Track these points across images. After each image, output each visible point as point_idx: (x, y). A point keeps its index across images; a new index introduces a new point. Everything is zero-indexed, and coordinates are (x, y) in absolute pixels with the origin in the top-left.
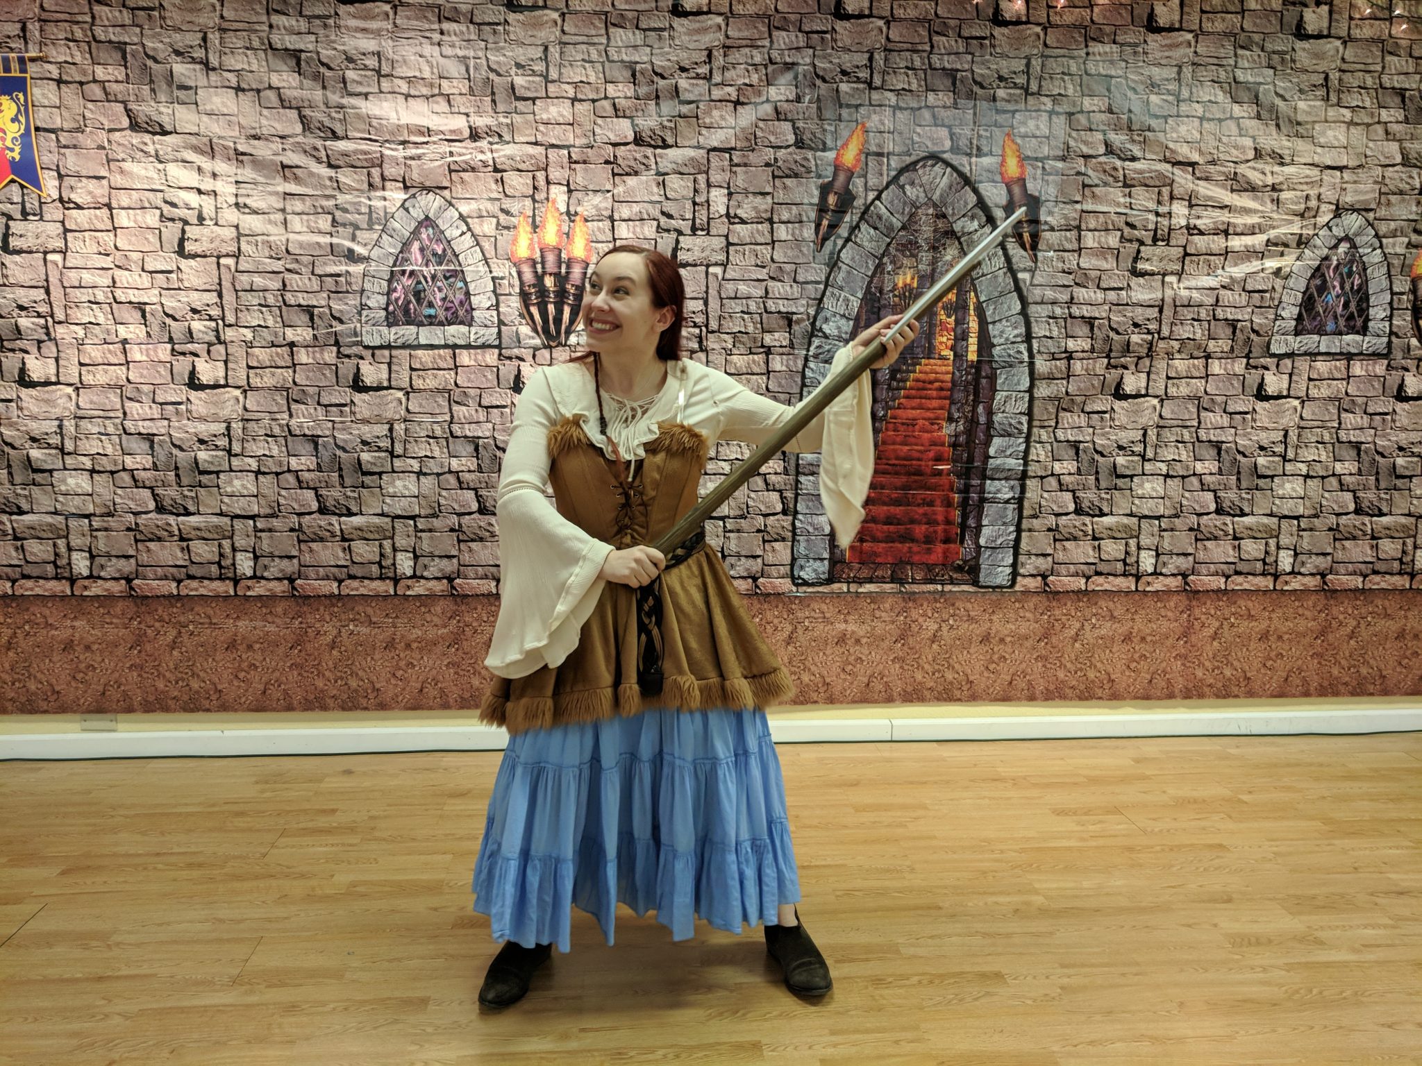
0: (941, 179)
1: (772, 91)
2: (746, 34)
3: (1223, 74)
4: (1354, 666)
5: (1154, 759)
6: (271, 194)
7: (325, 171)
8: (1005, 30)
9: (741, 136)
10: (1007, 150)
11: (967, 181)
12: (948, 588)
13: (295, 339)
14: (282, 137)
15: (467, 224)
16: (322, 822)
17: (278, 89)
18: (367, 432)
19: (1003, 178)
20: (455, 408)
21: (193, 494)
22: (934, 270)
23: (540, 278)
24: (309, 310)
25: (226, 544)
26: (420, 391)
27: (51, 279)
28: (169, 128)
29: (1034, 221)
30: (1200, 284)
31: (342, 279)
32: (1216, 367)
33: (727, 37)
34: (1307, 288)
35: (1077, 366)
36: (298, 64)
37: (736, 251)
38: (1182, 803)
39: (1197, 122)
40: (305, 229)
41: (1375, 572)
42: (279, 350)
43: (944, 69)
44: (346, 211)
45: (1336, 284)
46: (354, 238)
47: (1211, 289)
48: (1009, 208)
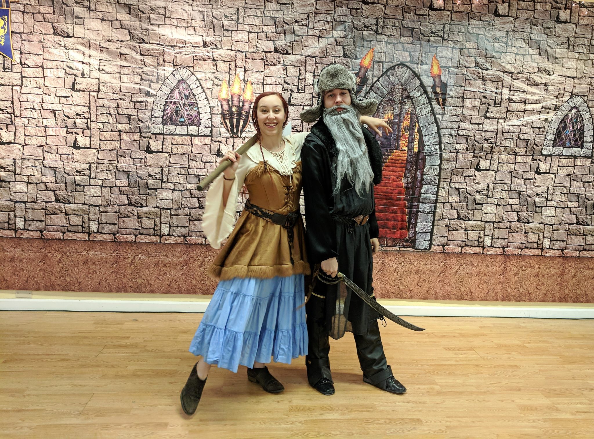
0: (405, 74)
1: (335, 32)
2: (324, 8)
3: (525, 36)
4: (575, 290)
5: (488, 327)
6: (114, 65)
7: (139, 57)
8: (434, 12)
9: (320, 51)
10: (434, 63)
11: (416, 75)
12: (402, 249)
13: (122, 129)
14: (121, 41)
15: (200, 83)
16: (123, 342)
17: (120, 20)
18: (152, 171)
19: (431, 74)
20: (191, 162)
21: (72, 195)
22: (400, 112)
24: (128, 117)
25: (86, 217)
26: (175, 154)
27: (14, 97)
28: (71, 35)
29: (444, 94)
30: (513, 124)
31: (144, 104)
32: (519, 159)
33: (316, 9)
34: (558, 127)
35: (460, 156)
36: (130, 10)
38: (499, 347)
39: (514, 55)
40: (129, 81)
41: (584, 250)
42: (114, 133)
43: (408, 27)
44: (147, 74)
45: (571, 126)
46: (150, 87)
47: (518, 126)
48: (434, 87)
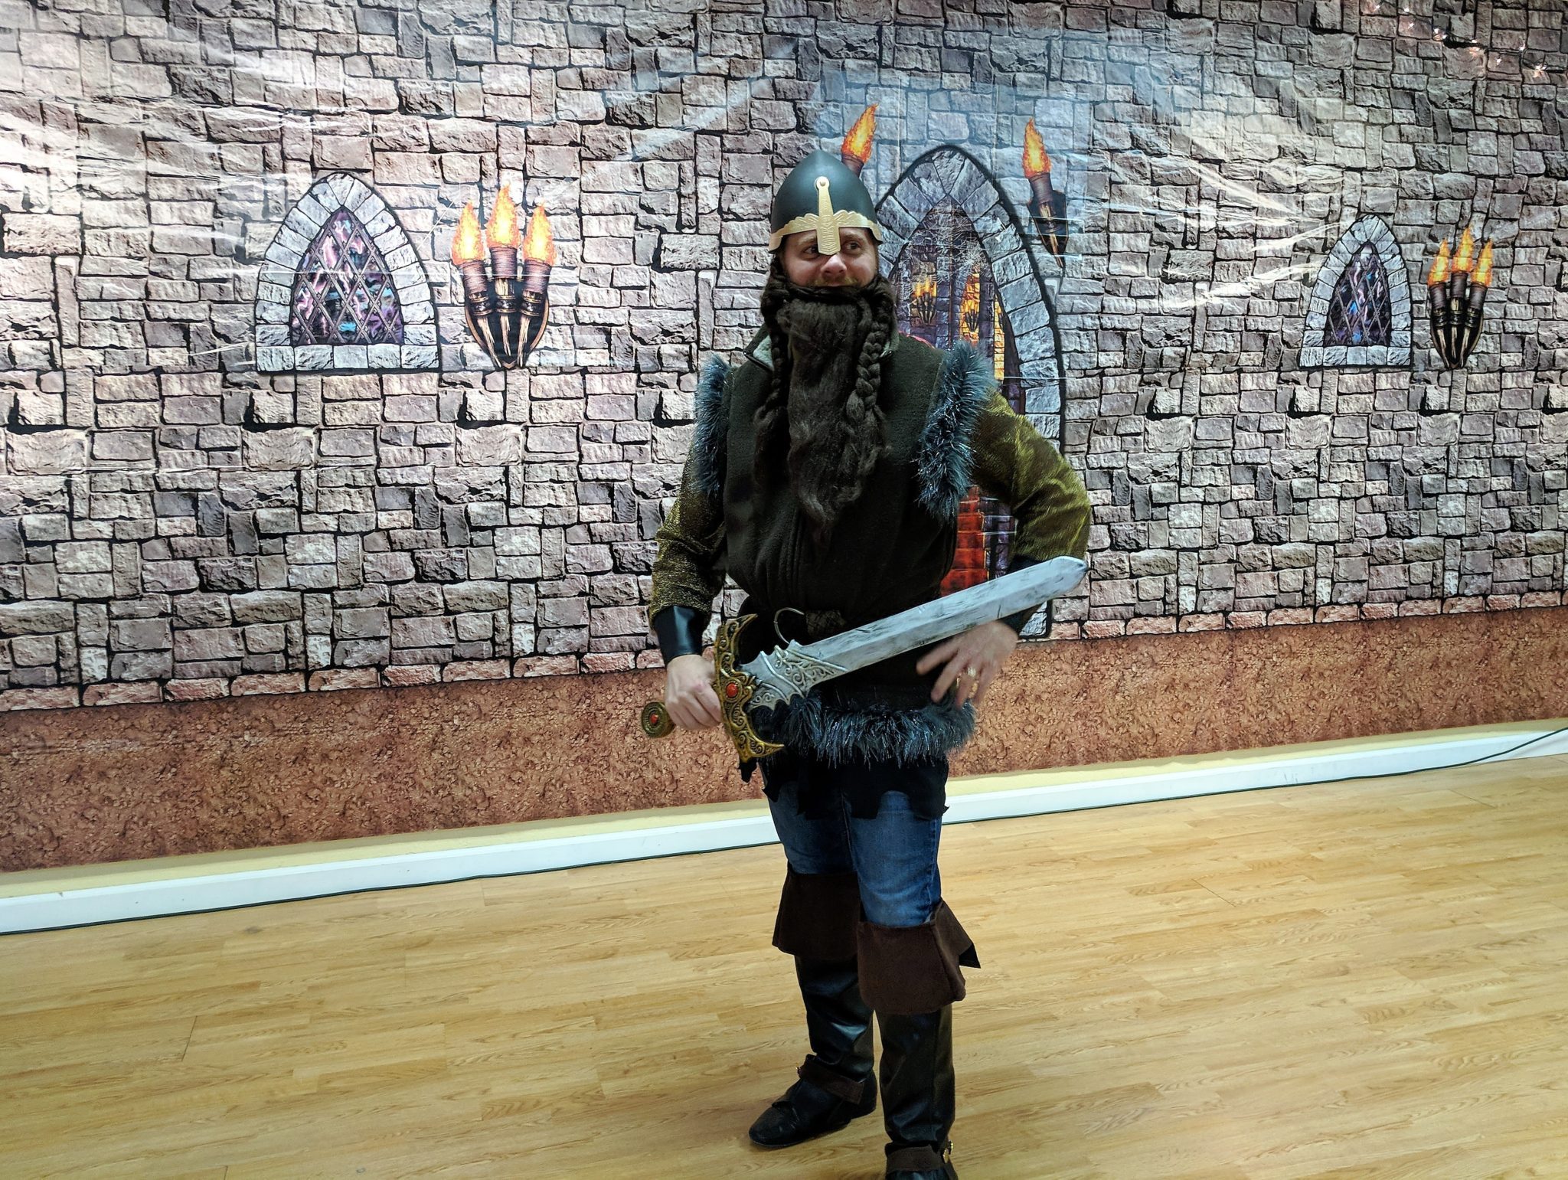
0: (957, 171)
1: (769, 65)
3: (1244, 67)
4: (1393, 700)
6: (128, 173)
7: (204, 146)
8: (1023, 8)
9: (734, 116)
10: (1030, 140)
11: (987, 175)
13: (163, 363)
14: (143, 101)
15: (396, 217)
16: (247, 999)
17: (138, 37)
18: (265, 482)
19: (1026, 172)
20: (383, 448)
21: (18, 573)
22: (954, 277)
23: (490, 285)
24: (183, 326)
25: (67, 637)
26: (336, 427)
29: (1062, 224)
30: (1231, 292)
31: (229, 285)
32: (1248, 382)
34: (1334, 296)
35: (1110, 384)
36: (166, 7)
37: (731, 253)
39: (1221, 116)
40: (176, 220)
41: (1408, 598)
42: (140, 377)
43: (959, 48)
44: (232, 197)
45: (1360, 291)
46: (244, 232)
47: (1242, 297)
48: (1033, 206)
